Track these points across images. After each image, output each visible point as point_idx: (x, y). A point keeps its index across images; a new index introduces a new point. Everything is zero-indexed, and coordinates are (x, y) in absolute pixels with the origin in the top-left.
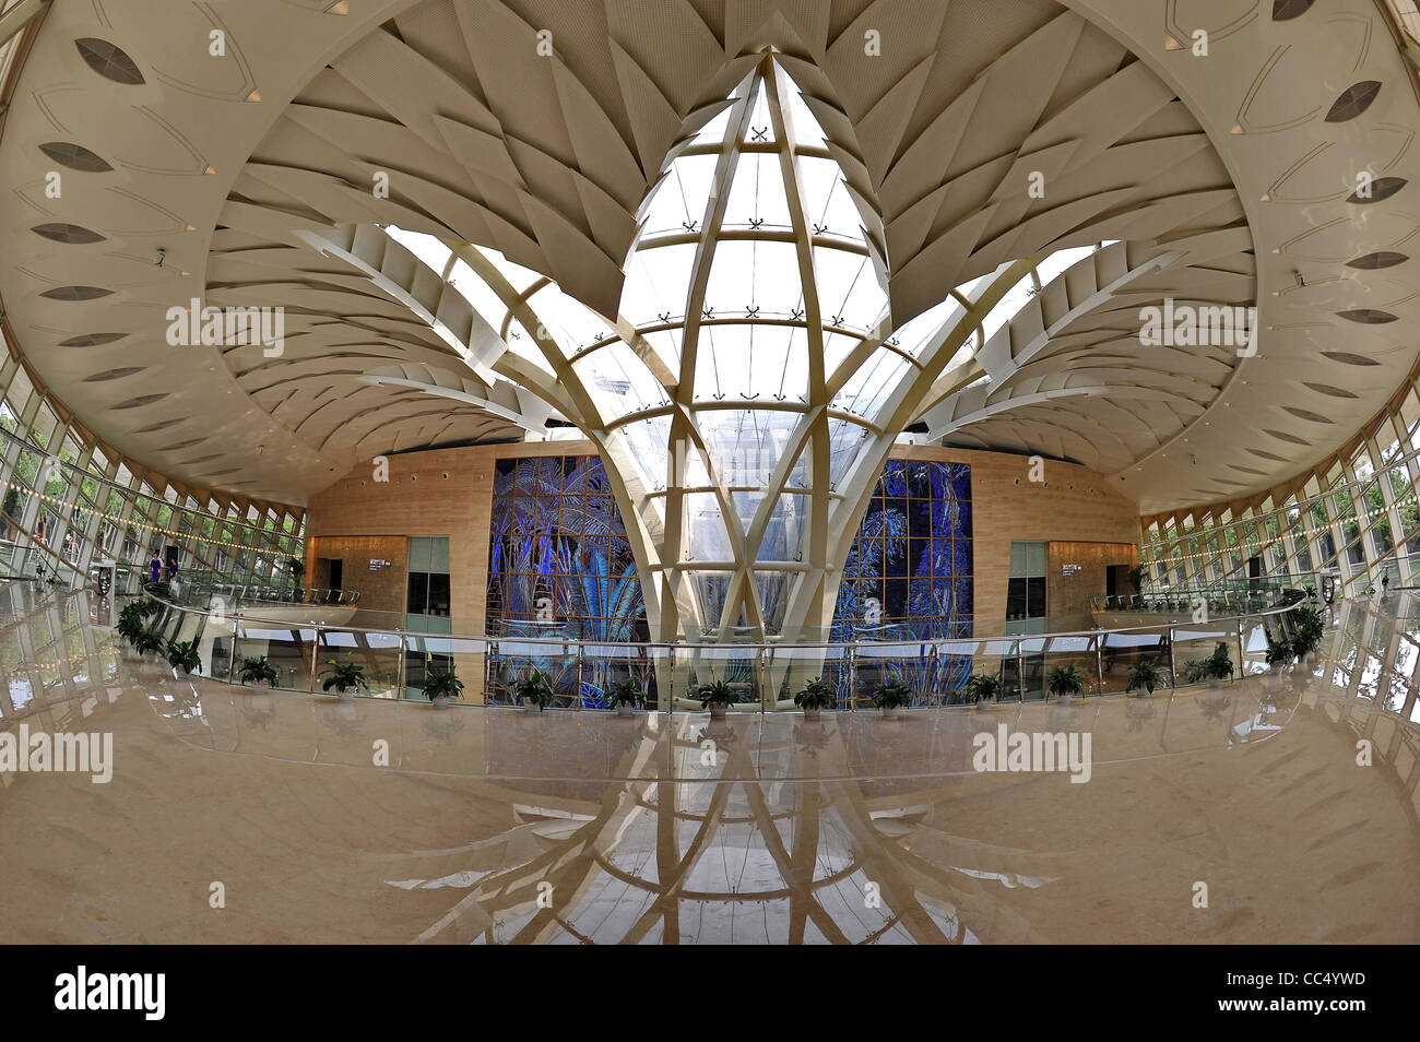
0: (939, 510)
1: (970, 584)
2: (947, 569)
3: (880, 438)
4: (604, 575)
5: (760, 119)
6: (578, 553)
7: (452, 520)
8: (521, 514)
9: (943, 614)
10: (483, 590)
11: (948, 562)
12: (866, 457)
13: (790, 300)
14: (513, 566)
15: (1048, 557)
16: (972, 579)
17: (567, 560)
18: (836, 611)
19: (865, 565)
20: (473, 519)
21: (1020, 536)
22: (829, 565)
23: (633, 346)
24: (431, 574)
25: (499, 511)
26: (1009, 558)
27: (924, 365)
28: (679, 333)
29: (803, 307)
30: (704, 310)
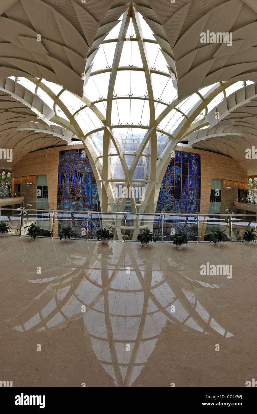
0: (191, 167)
1: (200, 190)
2: (193, 185)
3: (174, 141)
4: (90, 184)
5: (131, 32)
6: (83, 178)
7: (48, 170)
8: (67, 167)
9: (191, 199)
10: (56, 190)
11: (193, 183)
12: (169, 146)
13: (143, 92)
14: (64, 182)
15: (222, 184)
16: (200, 189)
17: (80, 180)
18: (159, 196)
19: (169, 182)
20: (53, 169)
21: (214, 177)
22: (157, 181)
23: (91, 108)
24: (43, 186)
25: (60, 166)
26: (211, 183)
27: (188, 117)
28: (105, 103)
29: (147, 94)
30: (114, 94)
